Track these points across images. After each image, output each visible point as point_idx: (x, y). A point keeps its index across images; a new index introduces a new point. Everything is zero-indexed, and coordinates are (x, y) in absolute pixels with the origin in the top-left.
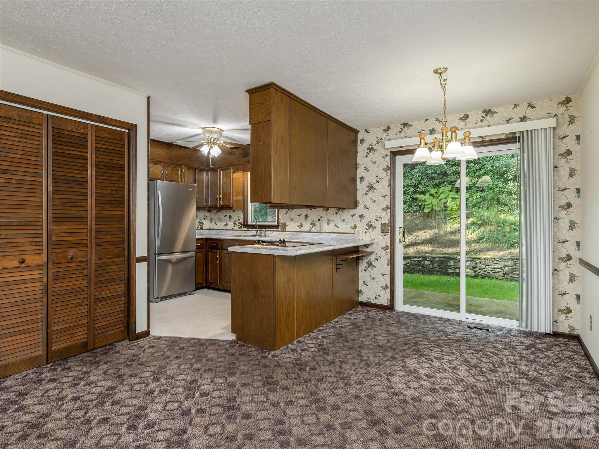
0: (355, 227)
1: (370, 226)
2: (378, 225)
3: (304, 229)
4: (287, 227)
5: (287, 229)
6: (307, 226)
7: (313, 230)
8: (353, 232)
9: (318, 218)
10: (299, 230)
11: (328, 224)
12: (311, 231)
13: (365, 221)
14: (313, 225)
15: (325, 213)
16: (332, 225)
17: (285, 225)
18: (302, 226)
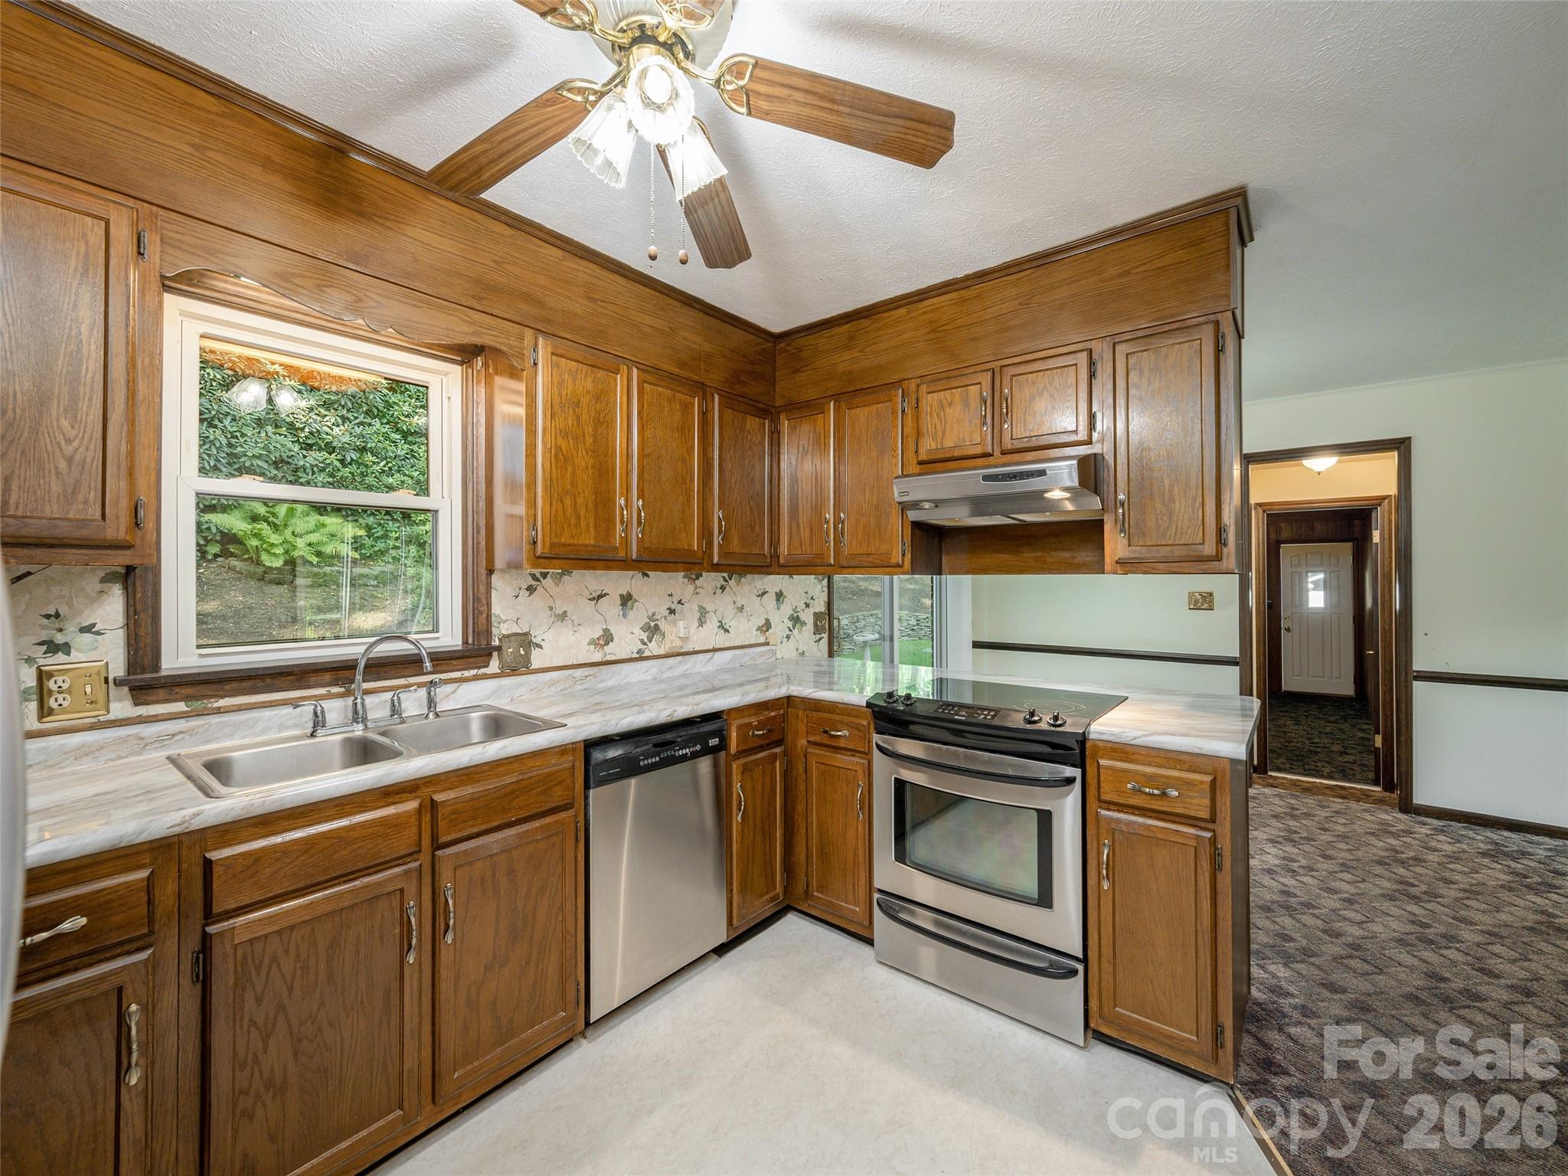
0: (768, 625)
1: (796, 620)
2: (808, 617)
3: (614, 650)
4: (535, 653)
5: (537, 659)
6: (627, 638)
7: (654, 648)
8: (762, 640)
9: (669, 605)
10: (598, 657)
11: (701, 622)
12: (647, 653)
13: (787, 609)
14: (653, 630)
15: (691, 588)
16: (712, 624)
17: (525, 641)
18: (607, 638)
